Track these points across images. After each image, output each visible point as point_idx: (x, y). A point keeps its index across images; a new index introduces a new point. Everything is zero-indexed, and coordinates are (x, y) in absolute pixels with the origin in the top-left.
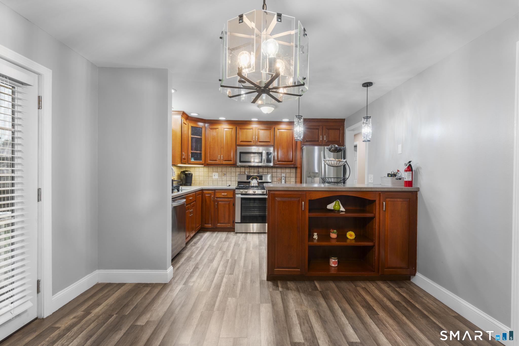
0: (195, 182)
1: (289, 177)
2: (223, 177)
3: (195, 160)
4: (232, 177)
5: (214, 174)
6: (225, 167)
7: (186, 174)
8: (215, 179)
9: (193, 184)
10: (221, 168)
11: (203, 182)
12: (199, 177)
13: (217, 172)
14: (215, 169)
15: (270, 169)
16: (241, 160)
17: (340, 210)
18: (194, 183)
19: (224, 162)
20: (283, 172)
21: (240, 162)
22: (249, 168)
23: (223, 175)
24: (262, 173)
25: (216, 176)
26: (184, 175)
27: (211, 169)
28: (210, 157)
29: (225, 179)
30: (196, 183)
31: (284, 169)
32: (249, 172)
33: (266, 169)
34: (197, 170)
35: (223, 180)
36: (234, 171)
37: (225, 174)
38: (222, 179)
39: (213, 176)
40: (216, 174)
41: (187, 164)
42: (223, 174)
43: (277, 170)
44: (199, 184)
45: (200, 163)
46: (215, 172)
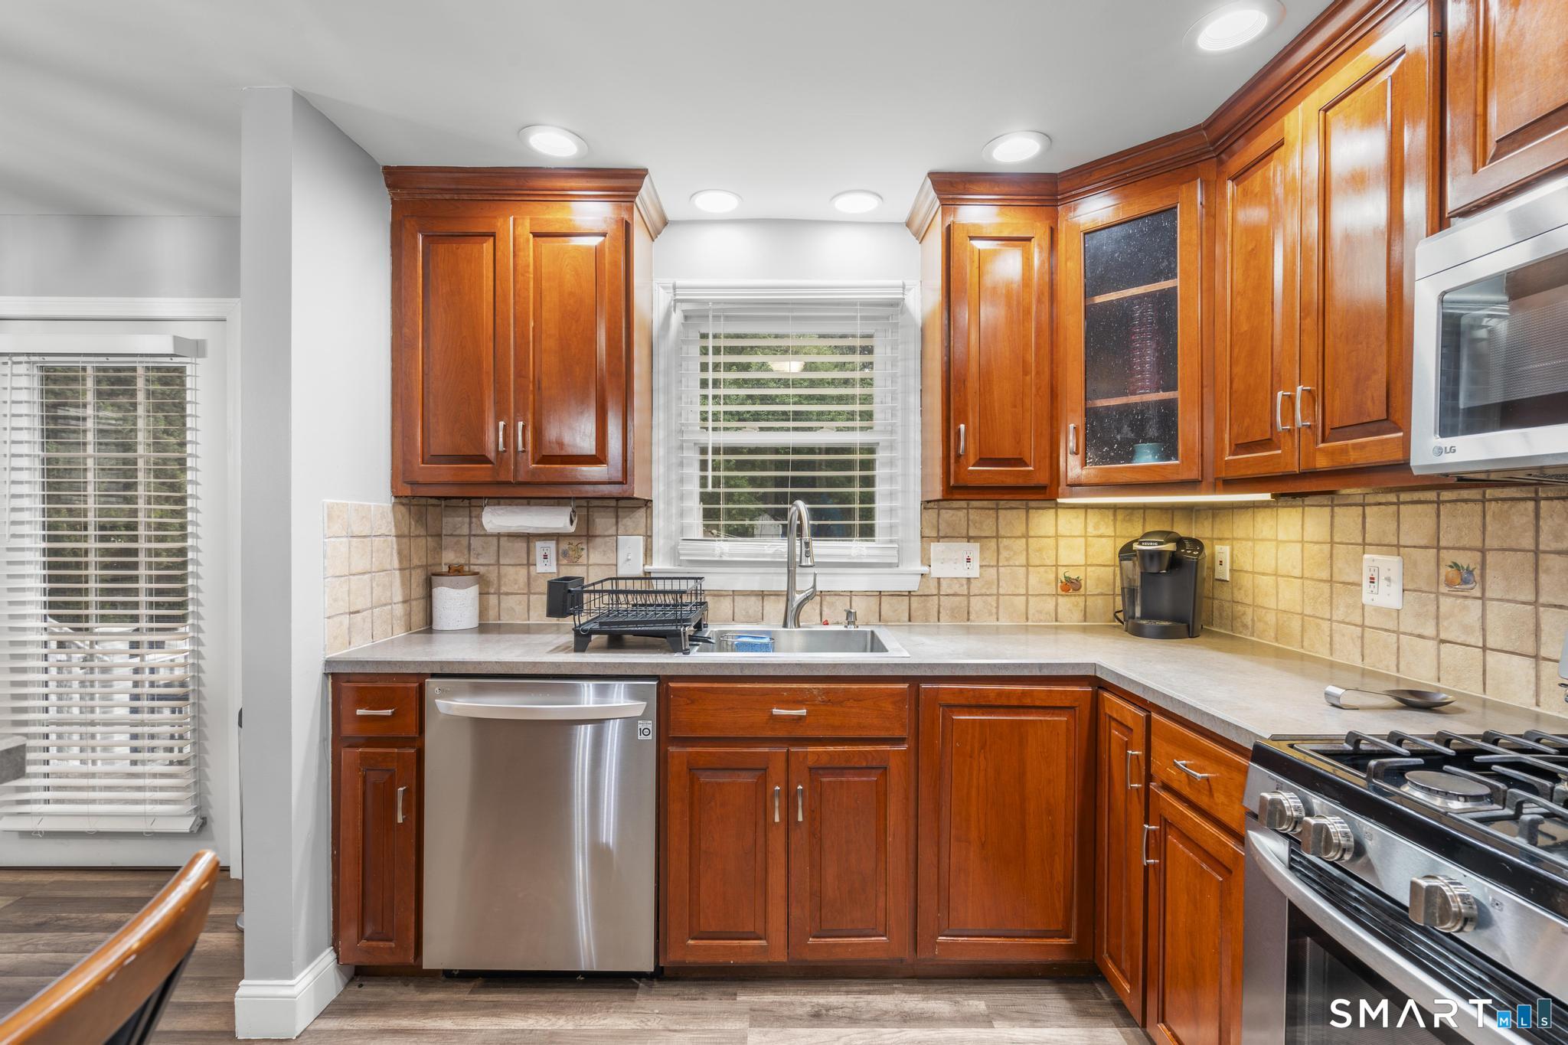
0: (1253, 620)
2: (1446, 603)
5: (1370, 561)
8: (1378, 610)
9: (1245, 626)
10: (1431, 509)
11: (1296, 624)
12: (1277, 582)
13: (1397, 547)
14: (1380, 520)
18: (1250, 623)
19: (1327, 451)
23: (1449, 583)
25: (1383, 584)
27: (1348, 520)
29: (1466, 629)
30: (1259, 626)
35: (1443, 636)
37: (1464, 577)
38: (1444, 623)
39: (1366, 582)
40: (1389, 565)
42: (1445, 571)
44: (1277, 640)
46: (1381, 546)
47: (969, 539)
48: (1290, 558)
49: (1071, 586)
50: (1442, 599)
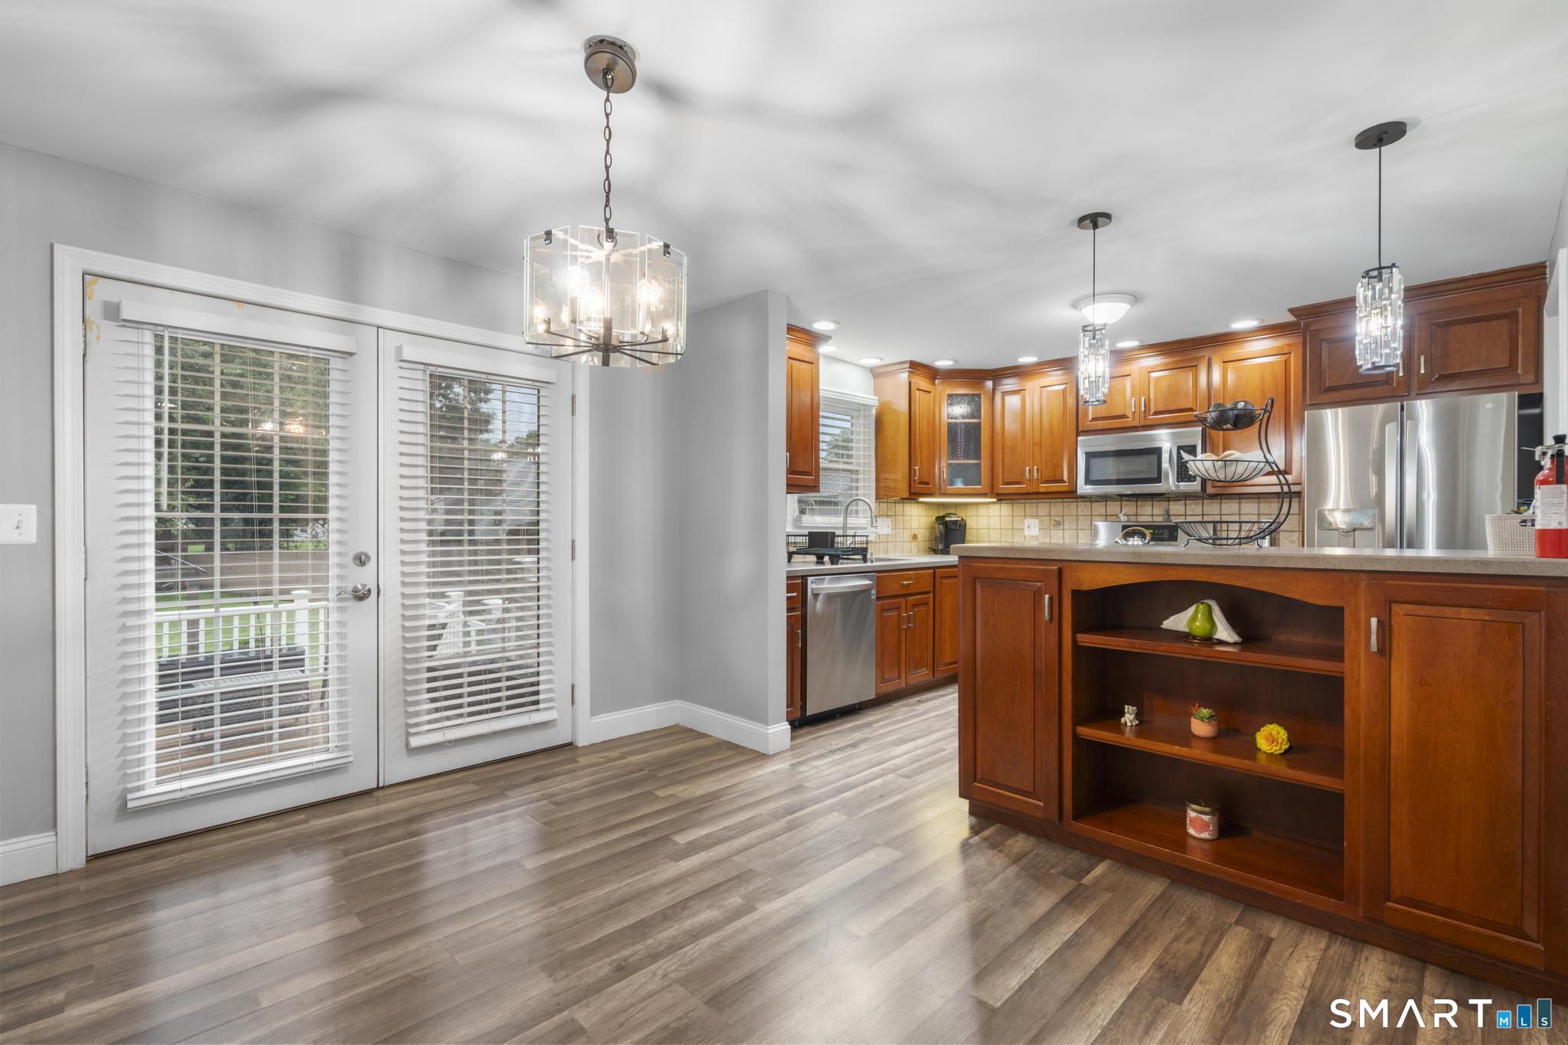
1: (1292, 531)
2: (1053, 532)
3: (965, 483)
4: (1080, 532)
5: (1027, 521)
6: (1058, 500)
7: (946, 524)
8: (1030, 536)
10: (1048, 504)
12: (989, 532)
13: (1037, 517)
14: (1030, 508)
15: (1212, 503)
16: (1091, 479)
17: (1216, 637)
19: (1044, 487)
20: (1266, 512)
21: (1088, 481)
22: (1134, 503)
23: (1054, 526)
24: (1182, 519)
25: (1032, 527)
26: (941, 526)
27: (1019, 509)
28: (1003, 474)
29: (1059, 538)
31: (1272, 500)
32: (1137, 515)
33: (1197, 504)
34: (983, 511)
36: (1085, 513)
37: (1058, 524)
38: (1052, 538)
39: (1026, 527)
40: (1035, 522)
41: (937, 497)
42: (1052, 522)
43: (1242, 508)
45: (975, 492)
46: (1032, 516)
47: (888, 516)
48: (995, 522)
49: (915, 537)
50: (1052, 531)
